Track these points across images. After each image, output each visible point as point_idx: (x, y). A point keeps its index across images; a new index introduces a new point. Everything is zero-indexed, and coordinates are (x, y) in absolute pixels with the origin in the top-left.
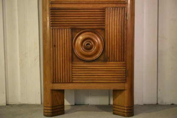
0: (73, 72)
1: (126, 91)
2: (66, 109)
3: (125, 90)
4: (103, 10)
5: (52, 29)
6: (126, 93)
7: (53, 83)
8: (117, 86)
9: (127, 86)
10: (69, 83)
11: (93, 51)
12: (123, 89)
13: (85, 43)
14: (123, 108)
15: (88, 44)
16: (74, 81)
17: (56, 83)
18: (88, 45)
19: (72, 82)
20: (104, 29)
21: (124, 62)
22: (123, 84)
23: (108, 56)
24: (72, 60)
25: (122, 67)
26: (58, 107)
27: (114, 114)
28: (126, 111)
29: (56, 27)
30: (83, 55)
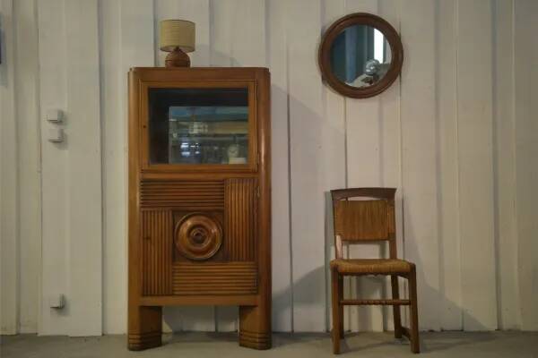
0: (175, 278)
1: (257, 308)
2: (164, 338)
3: (255, 306)
4: (223, 182)
5: (143, 212)
6: (258, 312)
7: (143, 295)
8: (246, 300)
9: (259, 299)
10: (168, 295)
11: (205, 245)
12: (252, 304)
13: (194, 233)
14: (253, 335)
15: (197, 235)
16: (176, 293)
17: (147, 295)
19: (173, 295)
20: (222, 212)
21: (253, 263)
22: (254, 296)
23: (230, 252)
24: (174, 260)
25: (251, 270)
27: (241, 345)
28: (258, 340)
29: (149, 209)
30: (190, 250)
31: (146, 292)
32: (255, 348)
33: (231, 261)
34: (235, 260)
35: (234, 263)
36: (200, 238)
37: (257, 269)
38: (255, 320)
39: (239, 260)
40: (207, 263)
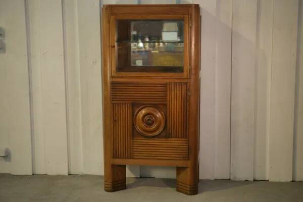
0: (134, 148)
1: (188, 169)
2: (128, 183)
3: (187, 167)
4: (166, 85)
5: (113, 104)
6: (189, 171)
7: (114, 158)
8: (180, 163)
9: (189, 163)
10: (130, 158)
11: (154, 127)
12: (186, 166)
13: (147, 118)
14: (186, 186)
16: (134, 157)
17: (116, 158)
18: (149, 120)
19: (133, 158)
20: (165, 105)
21: (186, 139)
22: (186, 161)
23: (170, 132)
24: (133, 136)
25: (184, 144)
26: (119, 182)
27: (178, 191)
28: (188, 189)
29: (117, 102)
30: (144, 130)
31: (115, 156)
32: (186, 194)
33: (171, 137)
34: (174, 138)
35: (174, 139)
36: (150, 122)
37: (189, 143)
38: (187, 176)
39: (176, 138)
40: (156, 139)
